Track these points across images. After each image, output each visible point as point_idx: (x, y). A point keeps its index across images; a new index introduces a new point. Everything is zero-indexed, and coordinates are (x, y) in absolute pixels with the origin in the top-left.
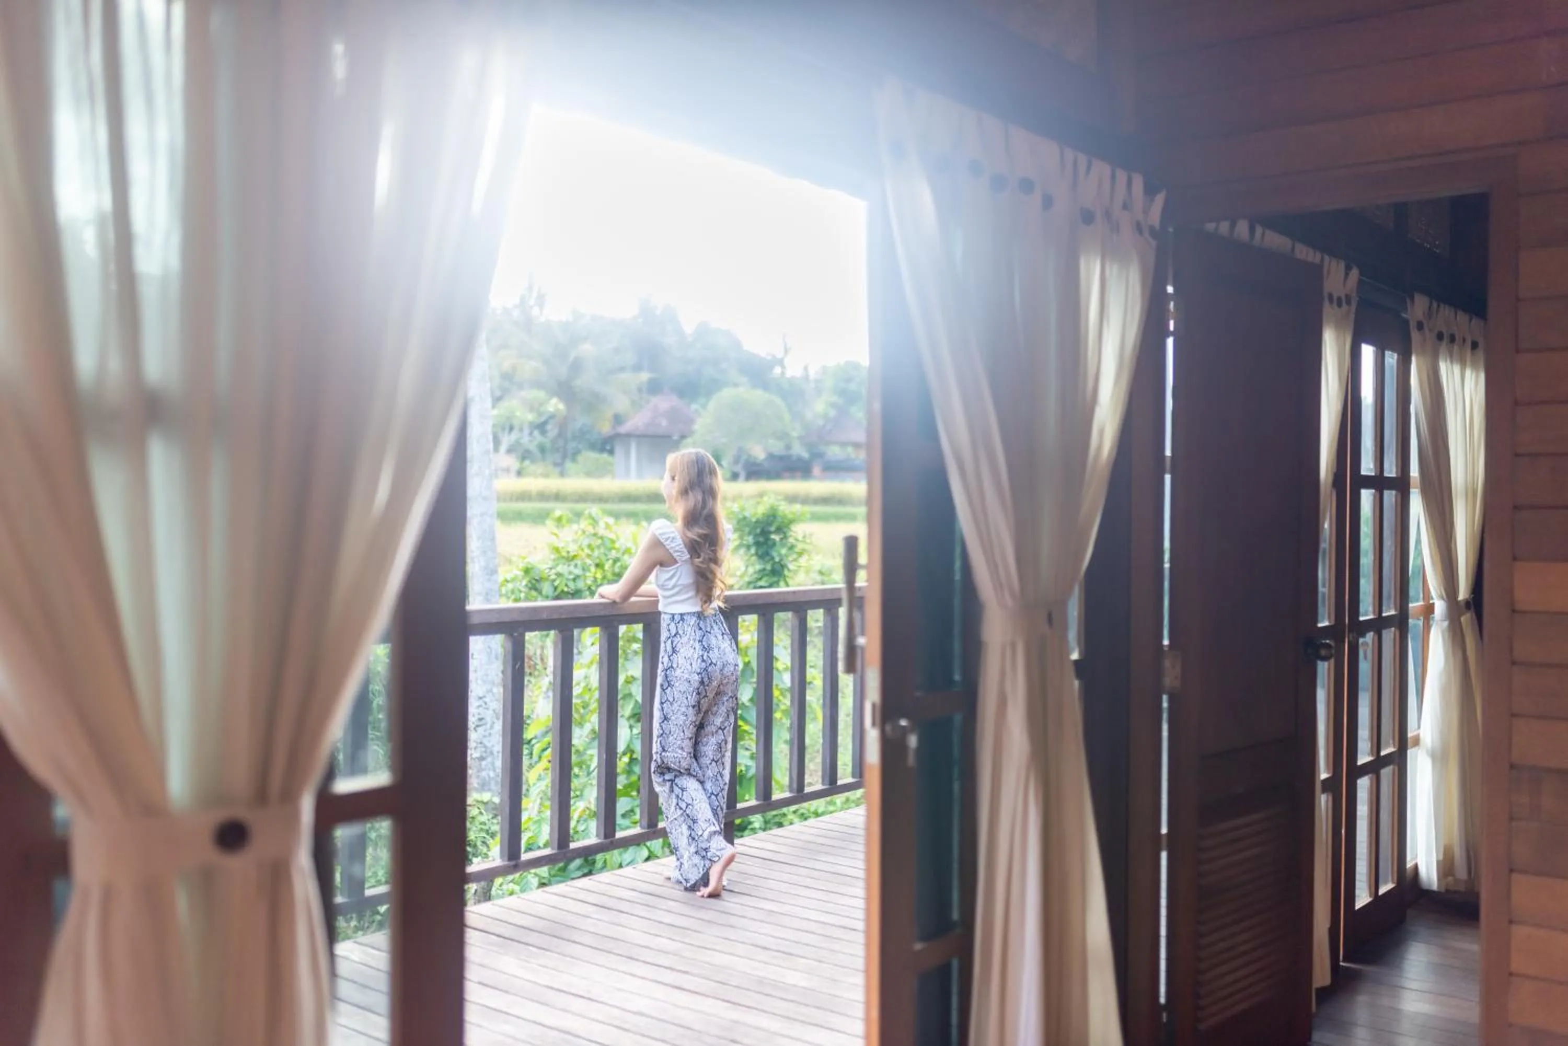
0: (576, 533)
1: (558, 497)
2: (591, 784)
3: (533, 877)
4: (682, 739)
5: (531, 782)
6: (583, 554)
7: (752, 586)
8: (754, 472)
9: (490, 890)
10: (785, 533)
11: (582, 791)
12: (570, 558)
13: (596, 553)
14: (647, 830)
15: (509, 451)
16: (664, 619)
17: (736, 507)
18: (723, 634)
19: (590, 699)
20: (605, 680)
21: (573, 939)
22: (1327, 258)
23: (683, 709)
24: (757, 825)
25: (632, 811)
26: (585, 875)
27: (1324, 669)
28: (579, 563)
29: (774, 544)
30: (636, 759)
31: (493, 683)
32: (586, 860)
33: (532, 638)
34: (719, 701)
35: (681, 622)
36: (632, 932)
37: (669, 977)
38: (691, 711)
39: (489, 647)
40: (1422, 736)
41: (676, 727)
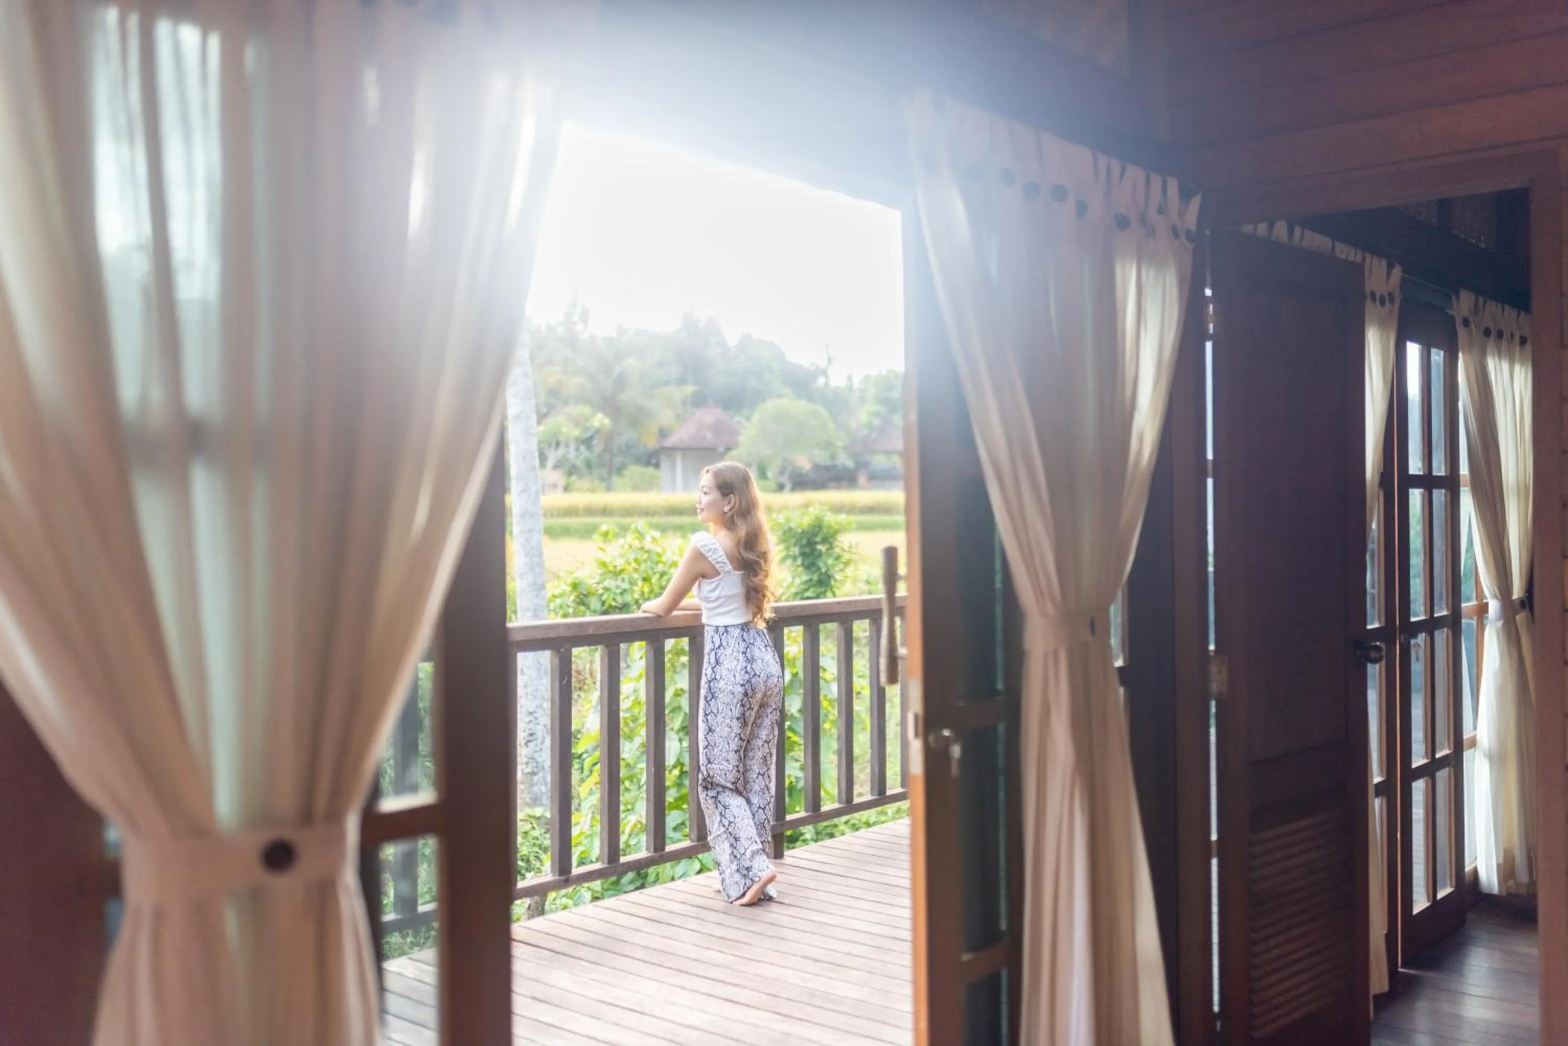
0: (623, 547)
1: (605, 512)
2: (642, 798)
3: (586, 891)
4: (728, 751)
5: (582, 797)
6: (630, 568)
7: (799, 596)
8: (800, 483)
9: (544, 904)
10: (831, 544)
11: (633, 804)
12: (618, 572)
13: (643, 567)
14: (696, 843)
15: (556, 467)
16: (707, 631)
17: (781, 518)
18: (766, 646)
19: (639, 713)
20: (652, 694)
21: (626, 953)
22: (1368, 256)
23: (728, 721)
24: (808, 836)
25: (683, 824)
26: (637, 889)
27: (1374, 672)
28: (626, 577)
29: (820, 555)
30: (686, 772)
31: (544, 699)
32: (639, 874)
33: (578, 653)
34: (763, 713)
35: (725, 634)
36: (682, 944)
37: (720, 990)
38: (736, 724)
39: (539, 663)
40: (1478, 737)
41: (721, 739)
